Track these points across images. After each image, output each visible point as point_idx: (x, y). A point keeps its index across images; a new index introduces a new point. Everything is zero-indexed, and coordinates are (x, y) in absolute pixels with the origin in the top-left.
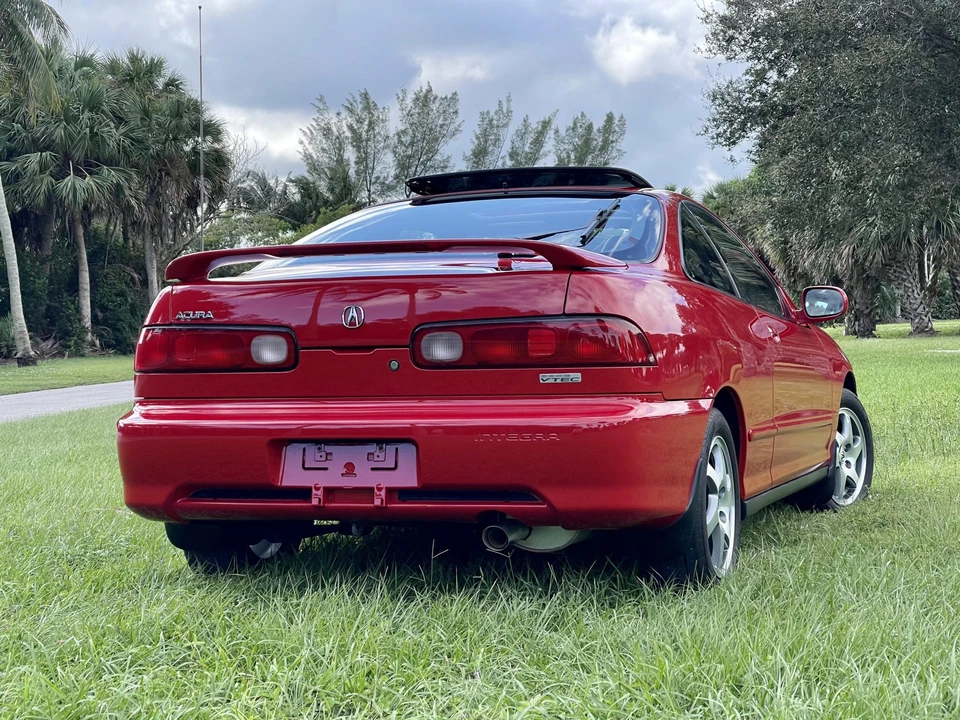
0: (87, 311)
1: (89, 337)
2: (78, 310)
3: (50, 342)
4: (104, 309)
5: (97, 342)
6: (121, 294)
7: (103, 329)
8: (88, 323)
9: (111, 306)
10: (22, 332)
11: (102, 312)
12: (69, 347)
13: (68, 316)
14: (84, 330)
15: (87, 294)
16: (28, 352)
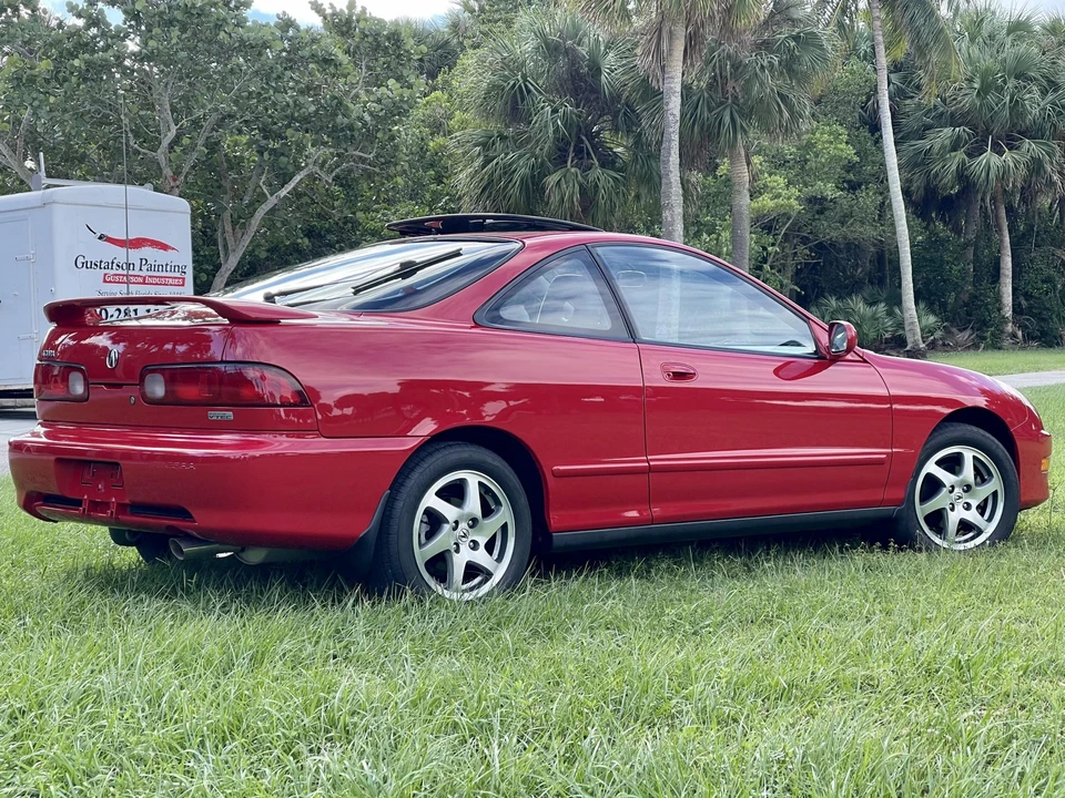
0: (1008, 299)
1: (1010, 328)
2: (998, 298)
3: (967, 333)
4: (1028, 296)
5: (1020, 334)
6: (1048, 280)
7: (1028, 320)
8: (1008, 312)
9: (1036, 293)
10: (912, 323)
11: (1026, 300)
12: (985, 338)
13: (987, 304)
14: (1004, 320)
15: (1009, 281)
16: (917, 345)
